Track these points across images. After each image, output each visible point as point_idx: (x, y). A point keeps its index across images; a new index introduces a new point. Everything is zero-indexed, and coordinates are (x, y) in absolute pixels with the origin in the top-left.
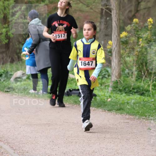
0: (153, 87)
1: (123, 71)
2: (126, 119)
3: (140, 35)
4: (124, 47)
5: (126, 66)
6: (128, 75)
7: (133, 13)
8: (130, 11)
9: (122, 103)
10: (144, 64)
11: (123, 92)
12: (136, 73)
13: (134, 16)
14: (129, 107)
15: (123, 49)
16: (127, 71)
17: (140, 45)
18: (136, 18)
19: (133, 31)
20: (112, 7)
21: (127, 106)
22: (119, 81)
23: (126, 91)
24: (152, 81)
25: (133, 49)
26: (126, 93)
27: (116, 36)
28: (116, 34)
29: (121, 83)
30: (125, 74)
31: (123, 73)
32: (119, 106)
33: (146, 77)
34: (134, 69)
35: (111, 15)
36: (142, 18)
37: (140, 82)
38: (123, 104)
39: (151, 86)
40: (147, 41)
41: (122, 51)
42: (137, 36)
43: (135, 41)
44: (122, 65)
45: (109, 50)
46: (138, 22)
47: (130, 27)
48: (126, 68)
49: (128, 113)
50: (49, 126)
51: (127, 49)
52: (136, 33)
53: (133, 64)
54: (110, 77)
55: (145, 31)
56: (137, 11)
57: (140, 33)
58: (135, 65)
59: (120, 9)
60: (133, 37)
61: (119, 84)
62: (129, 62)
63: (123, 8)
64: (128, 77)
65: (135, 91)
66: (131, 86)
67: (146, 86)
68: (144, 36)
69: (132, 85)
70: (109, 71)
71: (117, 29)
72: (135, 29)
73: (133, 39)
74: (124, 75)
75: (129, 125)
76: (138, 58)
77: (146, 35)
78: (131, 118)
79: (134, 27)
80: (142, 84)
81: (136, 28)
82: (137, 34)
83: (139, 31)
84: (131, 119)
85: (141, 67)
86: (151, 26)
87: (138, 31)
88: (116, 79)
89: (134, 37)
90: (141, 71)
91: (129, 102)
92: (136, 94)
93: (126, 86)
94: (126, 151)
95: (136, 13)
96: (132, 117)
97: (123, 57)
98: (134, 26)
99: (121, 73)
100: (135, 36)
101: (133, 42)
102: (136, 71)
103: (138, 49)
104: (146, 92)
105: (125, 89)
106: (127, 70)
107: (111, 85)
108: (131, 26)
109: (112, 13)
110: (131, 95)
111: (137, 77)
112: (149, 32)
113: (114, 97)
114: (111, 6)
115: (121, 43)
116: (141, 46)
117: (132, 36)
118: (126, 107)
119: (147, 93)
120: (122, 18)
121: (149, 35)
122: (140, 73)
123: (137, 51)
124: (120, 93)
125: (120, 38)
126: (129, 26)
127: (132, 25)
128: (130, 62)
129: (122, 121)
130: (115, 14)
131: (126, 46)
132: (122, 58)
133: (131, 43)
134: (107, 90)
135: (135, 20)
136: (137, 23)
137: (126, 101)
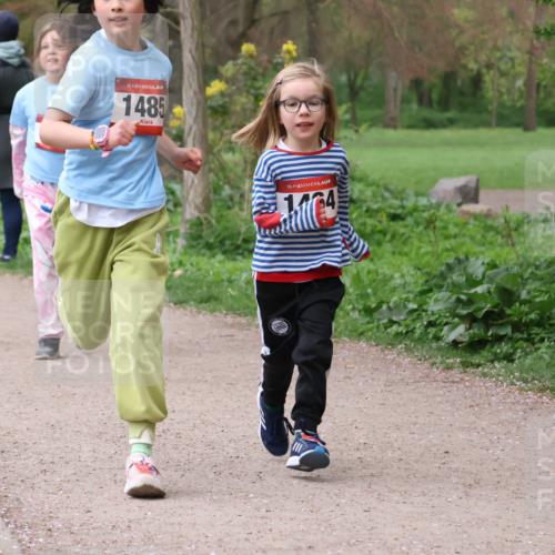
1: (217, 190)
2: (226, 325)
3: (260, 88)
4: (217, 123)
5: (226, 177)
6: (230, 203)
7: (240, 28)
8: (234, 23)
9: (213, 283)
11: (216, 251)
13: (244, 38)
14: (233, 293)
15: (215, 129)
16: (227, 191)
18: (248, 40)
19: (240, 77)
20: (181, 10)
21: (230, 290)
22: (206, 219)
23: (226, 247)
26: (224, 253)
27: (195, 93)
28: (195, 86)
29: (212, 226)
30: (221, 200)
31: (217, 197)
32: (205, 288)
34: (247, 185)
35: (178, 32)
36: (265, 42)
38: (218, 283)
41: (211, 136)
42: (252, 91)
43: (247, 106)
44: (212, 175)
45: (174, 132)
46: (255, 53)
47: (232, 68)
48: (225, 183)
49: (232, 310)
50: (7, 350)
51: (226, 128)
52: (249, 83)
53: (245, 170)
54: (179, 209)
56: (252, 22)
57: (261, 84)
58: (249, 173)
59: (203, 18)
60: (241, 94)
61: (204, 227)
62: (231, 165)
63: (212, 12)
64: (229, 208)
66: (239, 234)
69: (243, 229)
70: (178, 193)
71: (195, 70)
72: (245, 74)
73: (243, 99)
74: (219, 204)
75: (236, 343)
78: (239, 324)
79: (245, 67)
81: (251, 68)
82: (252, 87)
83: (259, 78)
84: (240, 327)
87: (255, 79)
88: (196, 214)
89: (245, 94)
91: (233, 277)
93: (226, 234)
94: (228, 417)
95: (249, 27)
96: (243, 320)
97: (215, 150)
98: (243, 64)
99: (212, 195)
100: (248, 92)
101: (244, 110)
105: (222, 243)
106: (227, 187)
107: (182, 231)
108: (235, 65)
109: (182, 29)
110: (239, 258)
113: (192, 264)
114: (177, 6)
115: (209, 112)
117: (239, 92)
118: (227, 291)
120: (211, 41)
124: (208, 253)
125: (207, 99)
126: (230, 63)
127: (240, 61)
128: (236, 164)
129: (215, 331)
130: (189, 31)
131: (223, 122)
132: (213, 154)
133: (235, 111)
134: (173, 245)
135: (247, 48)
136: (251, 56)
137: (225, 277)
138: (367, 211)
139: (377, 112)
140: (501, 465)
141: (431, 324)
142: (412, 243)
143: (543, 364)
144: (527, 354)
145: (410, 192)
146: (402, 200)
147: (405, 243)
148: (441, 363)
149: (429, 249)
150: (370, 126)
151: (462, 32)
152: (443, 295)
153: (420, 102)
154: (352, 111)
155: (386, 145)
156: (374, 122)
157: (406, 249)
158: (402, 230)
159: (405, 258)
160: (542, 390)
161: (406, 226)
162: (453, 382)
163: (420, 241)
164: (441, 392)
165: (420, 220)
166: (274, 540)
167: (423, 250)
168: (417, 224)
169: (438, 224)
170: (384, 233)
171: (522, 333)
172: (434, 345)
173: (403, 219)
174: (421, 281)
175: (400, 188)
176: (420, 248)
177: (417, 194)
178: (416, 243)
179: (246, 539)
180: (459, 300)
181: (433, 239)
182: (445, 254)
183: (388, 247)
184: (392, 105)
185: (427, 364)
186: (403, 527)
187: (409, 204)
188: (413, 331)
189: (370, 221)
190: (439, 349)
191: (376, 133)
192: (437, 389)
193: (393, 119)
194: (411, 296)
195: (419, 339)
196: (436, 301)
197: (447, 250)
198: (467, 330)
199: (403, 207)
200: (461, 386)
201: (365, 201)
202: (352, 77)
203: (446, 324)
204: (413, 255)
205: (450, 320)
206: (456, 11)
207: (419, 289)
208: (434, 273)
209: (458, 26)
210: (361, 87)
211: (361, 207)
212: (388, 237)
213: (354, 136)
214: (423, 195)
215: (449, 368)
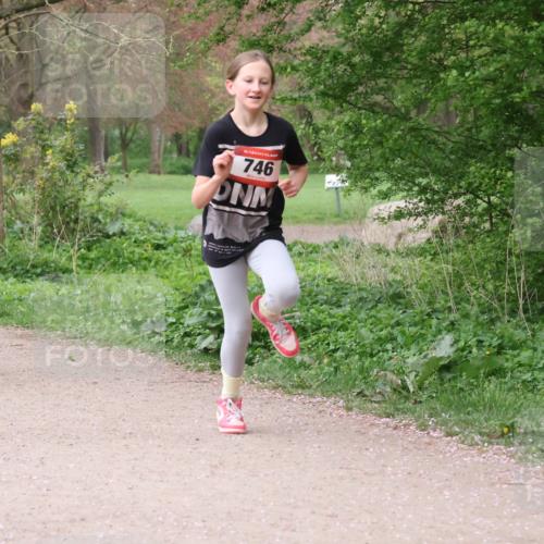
0: (80, 263)
1: (10, 224)
2: (17, 337)
3: (47, 140)
4: (11, 169)
5: (17, 213)
6: (21, 235)
8: (24, 86)
9: (6, 301)
10: (58, 208)
11: (9, 274)
12: (39, 229)
13: (33, 98)
14: (23, 310)
15: (8, 173)
16: (18, 225)
17: (47, 164)
19: (30, 131)
21: (20, 307)
23: (18, 272)
24: (76, 248)
25: (32, 173)
26: (16, 276)
29: (5, 254)
30: (15, 232)
31: (10, 230)
33: (62, 238)
34: (35, 220)
37: (50, 251)
38: (10, 302)
39: (74, 259)
40: (64, 154)
41: (6, 179)
42: (40, 142)
43: (36, 154)
44: (5, 211)
47: (23, 123)
48: (17, 219)
49: (21, 324)
51: (18, 173)
52: (37, 135)
53: (33, 208)
55: (60, 131)
57: (47, 136)
58: (36, 211)
60: (30, 145)
62: (21, 204)
63: (7, 77)
64: (20, 239)
65: (39, 271)
66: (28, 261)
67: (64, 259)
68: (57, 143)
69: (32, 257)
72: (34, 128)
73: (32, 149)
74: (12, 235)
75: (24, 351)
76: (42, 194)
77: (61, 140)
78: (27, 335)
79: (34, 123)
80: (54, 255)
81: (39, 123)
83: (46, 131)
84: (28, 337)
85: (50, 215)
86: (72, 120)
87: (42, 132)
89: (34, 145)
90: (51, 225)
91: (23, 296)
92: (41, 278)
93: (17, 260)
96: (30, 332)
97: (9, 191)
98: (33, 119)
99: (5, 229)
100: (37, 143)
101: (32, 157)
102: (40, 224)
103: (42, 173)
104: (64, 273)
105: (14, 268)
106: (18, 222)
108: (25, 121)
110: (28, 280)
111: (42, 239)
112: (68, 135)
115: (3, 159)
116: (49, 167)
117: (29, 142)
118: (17, 309)
119: (66, 275)
120: (6, 100)
121: (69, 142)
122: (49, 229)
123: (41, 179)
126: (22, 119)
127: (30, 117)
128: (26, 203)
129: (7, 342)
131: (16, 167)
132: (7, 194)
133: (25, 159)
135: (36, 106)
136: (39, 114)
137: (16, 296)
138: (135, 242)
139: (145, 160)
140: (241, 449)
141: (187, 334)
142: (172, 268)
143: (277, 366)
144: (264, 358)
145: (171, 226)
146: (164, 232)
147: (166, 268)
148: (195, 366)
149: (186, 273)
150: (138, 172)
151: (213, 96)
152: (196, 310)
153: (180, 151)
154: (124, 159)
155: (151, 187)
156: (141, 169)
157: (167, 273)
158: (164, 258)
159: (166, 281)
160: (275, 388)
161: (167, 254)
162: (205, 382)
163: (179, 267)
164: (194, 390)
165: (179, 249)
166: (53, 514)
167: (181, 274)
168: (177, 252)
169: (193, 252)
170: (149, 260)
171: (260, 341)
172: (189, 351)
173: (164, 248)
174: (179, 300)
175: (163, 223)
176: (178, 272)
177: (177, 228)
178: (175, 267)
179: (30, 514)
180: (209, 315)
181: (189, 265)
182: (199, 277)
183: (152, 271)
184: (156, 155)
185: (182, 367)
186: (160, 501)
187: (170, 236)
188: (172, 341)
189: (137, 250)
190: (193, 355)
191: (143, 178)
192: (190, 387)
193: (157, 166)
194: (171, 312)
195: (177, 347)
196: (191, 315)
197: (200, 274)
198: (216, 339)
199: (165, 239)
200: (210, 385)
201: (134, 234)
202: (124, 131)
203: (200, 334)
204: (173, 278)
205: (202, 331)
206: (209, 79)
207: (177, 306)
208: (190, 292)
209: (211, 91)
210: (131, 140)
211: (130, 238)
212: (153, 263)
213: (125, 180)
214: (181, 229)
215: (200, 370)
